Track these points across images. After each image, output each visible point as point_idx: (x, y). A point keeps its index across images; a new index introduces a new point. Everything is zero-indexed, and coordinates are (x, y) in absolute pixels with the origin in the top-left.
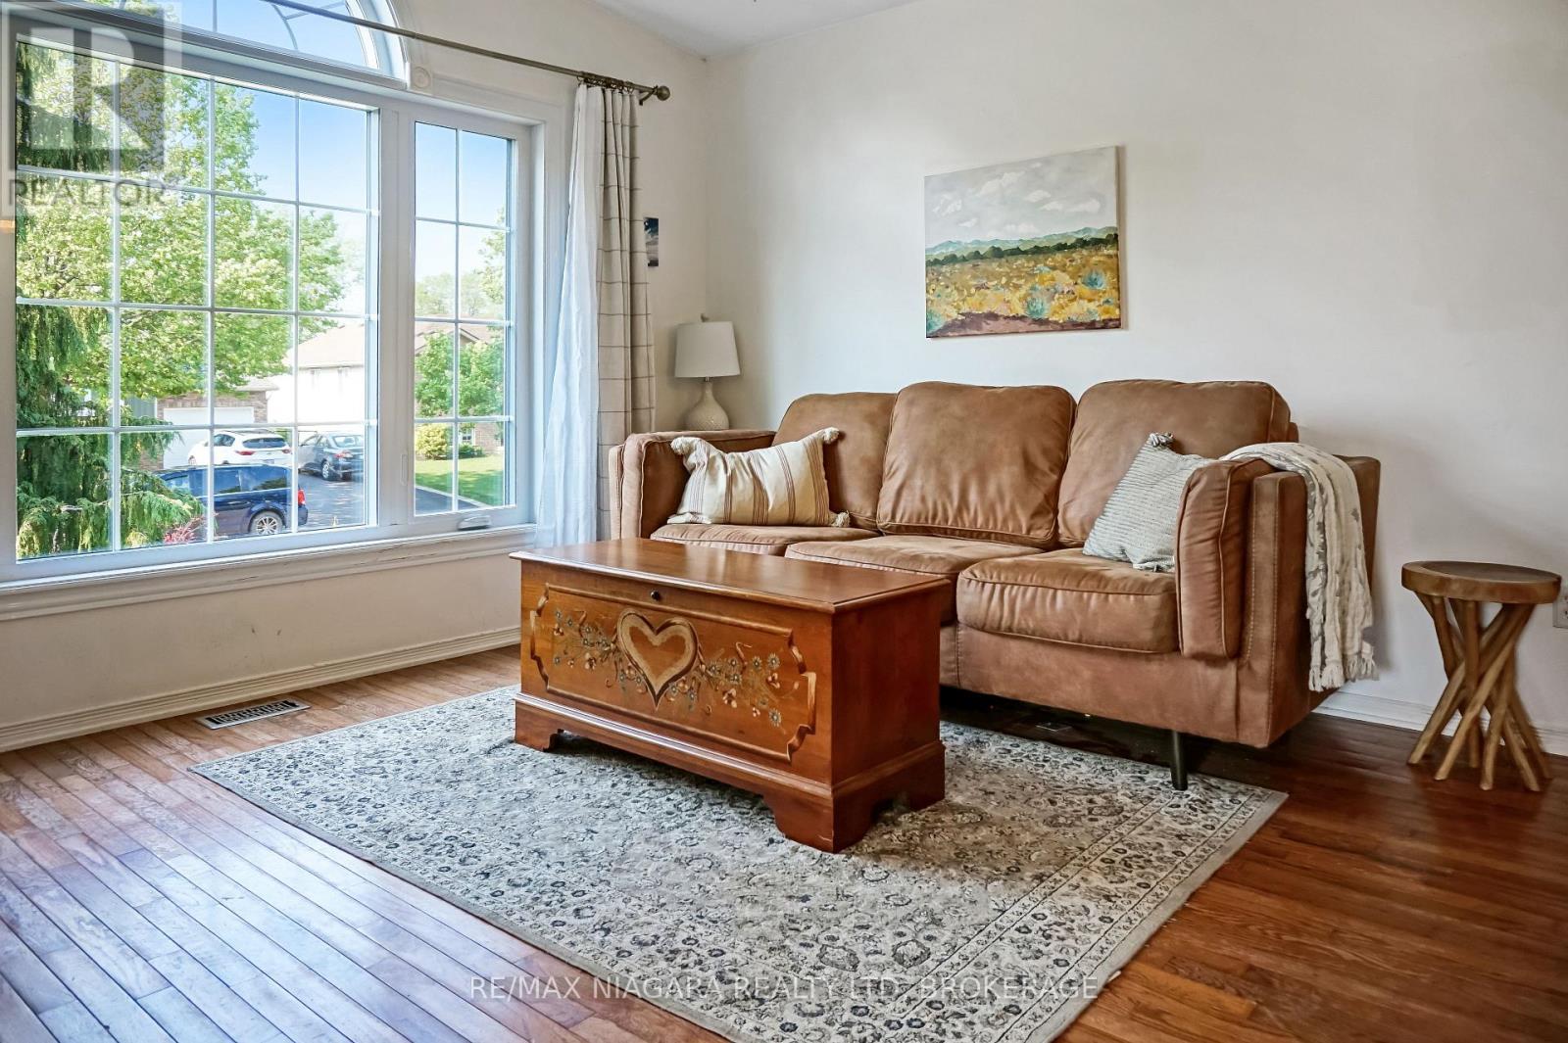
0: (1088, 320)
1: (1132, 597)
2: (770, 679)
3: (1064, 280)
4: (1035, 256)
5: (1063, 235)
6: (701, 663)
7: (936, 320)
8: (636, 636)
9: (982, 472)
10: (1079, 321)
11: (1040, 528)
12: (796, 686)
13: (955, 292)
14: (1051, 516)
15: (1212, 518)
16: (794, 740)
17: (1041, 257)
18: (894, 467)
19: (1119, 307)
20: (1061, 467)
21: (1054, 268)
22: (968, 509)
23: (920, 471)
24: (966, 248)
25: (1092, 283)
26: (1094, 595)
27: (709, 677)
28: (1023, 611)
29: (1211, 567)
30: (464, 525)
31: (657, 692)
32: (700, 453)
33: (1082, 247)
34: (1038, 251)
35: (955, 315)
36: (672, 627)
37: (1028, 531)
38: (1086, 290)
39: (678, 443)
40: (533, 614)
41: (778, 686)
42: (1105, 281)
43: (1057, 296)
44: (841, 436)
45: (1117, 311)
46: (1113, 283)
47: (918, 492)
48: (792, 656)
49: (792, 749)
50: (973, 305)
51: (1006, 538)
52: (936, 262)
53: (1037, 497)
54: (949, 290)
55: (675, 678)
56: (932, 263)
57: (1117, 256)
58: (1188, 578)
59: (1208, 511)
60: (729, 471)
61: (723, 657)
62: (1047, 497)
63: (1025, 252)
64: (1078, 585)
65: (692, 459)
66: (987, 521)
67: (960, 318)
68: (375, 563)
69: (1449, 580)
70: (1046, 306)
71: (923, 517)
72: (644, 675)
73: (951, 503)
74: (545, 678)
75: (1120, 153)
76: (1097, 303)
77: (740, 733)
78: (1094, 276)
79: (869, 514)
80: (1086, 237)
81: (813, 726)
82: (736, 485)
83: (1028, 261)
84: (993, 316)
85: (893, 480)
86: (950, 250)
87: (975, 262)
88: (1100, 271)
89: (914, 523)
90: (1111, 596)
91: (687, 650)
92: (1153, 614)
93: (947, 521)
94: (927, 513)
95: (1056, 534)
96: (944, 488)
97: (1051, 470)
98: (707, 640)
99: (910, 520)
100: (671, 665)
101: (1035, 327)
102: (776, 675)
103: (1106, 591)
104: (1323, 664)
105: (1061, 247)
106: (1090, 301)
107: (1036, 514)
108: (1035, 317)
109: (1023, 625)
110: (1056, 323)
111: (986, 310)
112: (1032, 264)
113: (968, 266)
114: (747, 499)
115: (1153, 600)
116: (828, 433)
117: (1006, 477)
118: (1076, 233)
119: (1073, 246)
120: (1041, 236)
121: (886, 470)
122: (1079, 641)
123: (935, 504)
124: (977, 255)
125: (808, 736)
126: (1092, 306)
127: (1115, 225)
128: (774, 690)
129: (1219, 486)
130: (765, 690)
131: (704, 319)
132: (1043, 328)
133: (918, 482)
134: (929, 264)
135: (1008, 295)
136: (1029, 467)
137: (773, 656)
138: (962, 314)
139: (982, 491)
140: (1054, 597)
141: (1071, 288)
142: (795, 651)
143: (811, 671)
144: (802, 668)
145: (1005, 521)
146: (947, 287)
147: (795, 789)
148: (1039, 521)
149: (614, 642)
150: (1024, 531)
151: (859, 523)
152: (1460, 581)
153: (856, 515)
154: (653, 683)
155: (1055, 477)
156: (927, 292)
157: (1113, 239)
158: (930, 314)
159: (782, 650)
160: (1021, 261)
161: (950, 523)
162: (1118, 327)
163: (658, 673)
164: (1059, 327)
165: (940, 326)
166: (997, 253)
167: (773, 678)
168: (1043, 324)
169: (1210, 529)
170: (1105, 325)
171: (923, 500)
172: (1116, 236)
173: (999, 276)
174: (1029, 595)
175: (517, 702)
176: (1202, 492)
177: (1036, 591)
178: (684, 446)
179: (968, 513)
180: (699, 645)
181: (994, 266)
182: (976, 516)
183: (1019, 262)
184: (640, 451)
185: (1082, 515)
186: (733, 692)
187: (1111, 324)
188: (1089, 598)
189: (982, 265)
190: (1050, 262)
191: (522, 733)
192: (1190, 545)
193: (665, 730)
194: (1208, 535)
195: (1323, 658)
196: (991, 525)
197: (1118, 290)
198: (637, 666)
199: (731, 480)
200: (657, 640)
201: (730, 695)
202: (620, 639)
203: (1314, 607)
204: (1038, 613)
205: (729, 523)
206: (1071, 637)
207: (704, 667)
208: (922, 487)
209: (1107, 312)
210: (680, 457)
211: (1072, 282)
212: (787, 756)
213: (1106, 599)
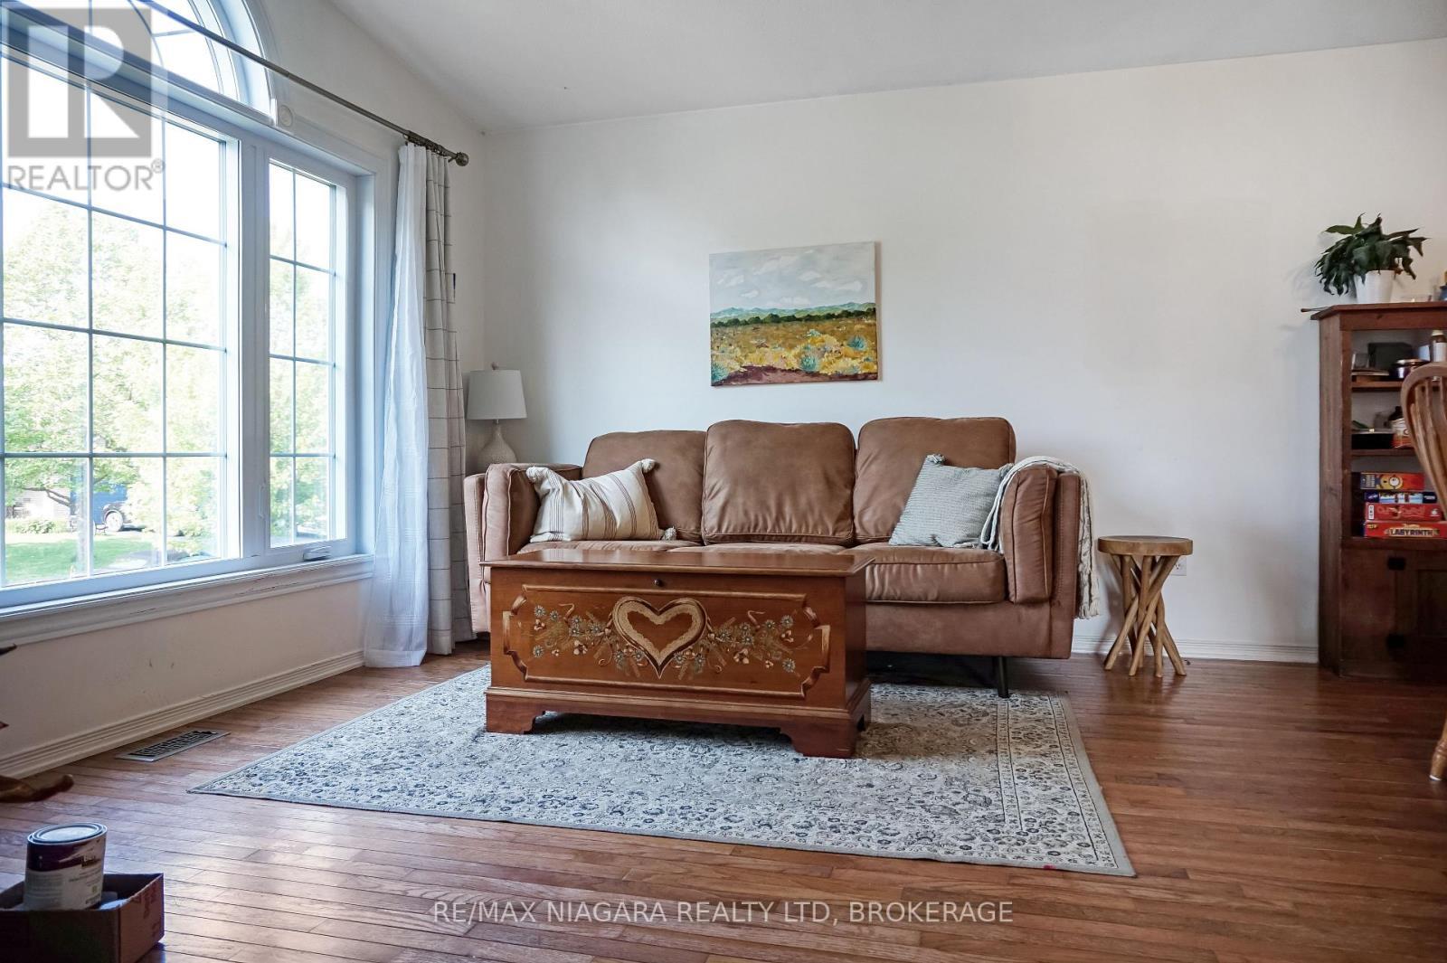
0: (852, 372)
1: (975, 565)
2: (783, 636)
3: (832, 342)
4: (809, 323)
5: (831, 308)
6: (711, 633)
7: (719, 371)
8: (634, 618)
9: (793, 489)
10: (845, 374)
11: (842, 531)
12: (810, 638)
13: (738, 349)
14: (849, 521)
15: (1037, 504)
16: (809, 680)
17: (813, 323)
18: (715, 490)
19: (877, 364)
20: (852, 484)
21: (824, 333)
22: (784, 519)
23: (740, 490)
24: (748, 314)
25: (856, 345)
26: (946, 567)
27: (719, 643)
28: (890, 583)
29: (1036, 538)
30: (310, 556)
31: (660, 662)
32: (552, 482)
33: (847, 317)
34: (810, 318)
35: (737, 367)
36: (677, 607)
37: (834, 534)
38: (851, 351)
39: (533, 471)
40: (506, 615)
41: (792, 640)
42: (866, 345)
43: (826, 354)
44: (656, 466)
45: (875, 367)
46: (873, 346)
47: (741, 509)
48: (805, 616)
49: (806, 687)
50: (754, 359)
51: (815, 539)
52: (721, 324)
53: (839, 507)
54: (733, 347)
55: (680, 649)
56: (717, 326)
57: (875, 325)
58: (1019, 547)
59: (1035, 500)
60: (582, 495)
61: (733, 625)
62: (845, 506)
63: (800, 320)
64: (932, 559)
65: (546, 486)
66: (800, 527)
67: (743, 370)
68: (252, 592)
69: (1138, 543)
70: (817, 361)
71: (746, 527)
72: (645, 650)
73: (770, 515)
74: (523, 670)
75: (878, 247)
76: (859, 361)
77: (753, 683)
78: (857, 340)
79: (693, 528)
80: (851, 309)
81: (828, 666)
82: (590, 507)
83: (802, 327)
84: (772, 369)
85: (715, 500)
86: (733, 316)
87: (755, 326)
88: (862, 337)
89: (738, 532)
90: (959, 566)
91: (693, 624)
92: (991, 575)
93: (766, 529)
94: (750, 523)
95: (854, 534)
96: (763, 505)
97: (846, 487)
98: (716, 613)
99: (734, 530)
100: (676, 639)
101: (806, 378)
102: (790, 633)
103: (954, 562)
104: (1090, 601)
105: (830, 317)
106: (853, 359)
107: (839, 519)
108: (808, 370)
109: (892, 593)
110: (826, 375)
111: (765, 364)
112: (805, 329)
113: (749, 329)
114: (600, 518)
115: (991, 565)
116: (647, 463)
117: (813, 491)
118: (844, 305)
119: (839, 316)
120: (813, 307)
121: (707, 492)
122: (937, 600)
123: (756, 517)
124: (757, 320)
125: (823, 675)
126: (855, 363)
127: (873, 301)
128: (788, 645)
129: (1042, 482)
130: (779, 645)
131: (494, 368)
132: (814, 379)
133: (740, 500)
134: (713, 326)
135: (785, 353)
136: (829, 483)
137: (786, 617)
138: (744, 367)
139: (795, 504)
140: (915, 570)
141: (838, 348)
142: (809, 611)
143: (823, 624)
144: (816, 623)
145: (815, 526)
146: (731, 345)
147: (813, 717)
148: (843, 524)
149: (609, 628)
150: (831, 533)
151: (684, 536)
152: (1145, 544)
153: (682, 530)
154: (655, 656)
155: (849, 492)
156: (712, 348)
157: (872, 312)
158: (714, 366)
159: (795, 612)
160: (796, 326)
161: (768, 530)
162: (875, 379)
163: (660, 647)
164: (828, 378)
165: (725, 376)
166: (775, 319)
167: (787, 636)
168: (814, 376)
169: (1036, 512)
170: (866, 377)
171: (746, 513)
172: (874, 309)
173: (777, 338)
174: (894, 570)
175: (488, 695)
176: (1030, 487)
177: (900, 567)
178: (538, 474)
179: (785, 522)
180: (707, 618)
181: (773, 329)
182: (791, 523)
183: (795, 327)
184: (506, 478)
185: (876, 518)
186: (745, 651)
187: (871, 376)
188: (943, 568)
189: (762, 328)
190: (820, 327)
191: (494, 722)
192: (1021, 524)
193: (672, 693)
194: (1034, 516)
195: (1090, 596)
196: (803, 530)
197: (876, 351)
198: (637, 644)
199: (585, 503)
200: (659, 620)
201: (742, 654)
202: (617, 624)
203: (1085, 563)
204: (904, 582)
205: (586, 540)
206: (930, 598)
207: (713, 635)
208: (744, 504)
209: (867, 367)
210: (534, 485)
211: (839, 344)
212: (802, 693)
213: (956, 568)
